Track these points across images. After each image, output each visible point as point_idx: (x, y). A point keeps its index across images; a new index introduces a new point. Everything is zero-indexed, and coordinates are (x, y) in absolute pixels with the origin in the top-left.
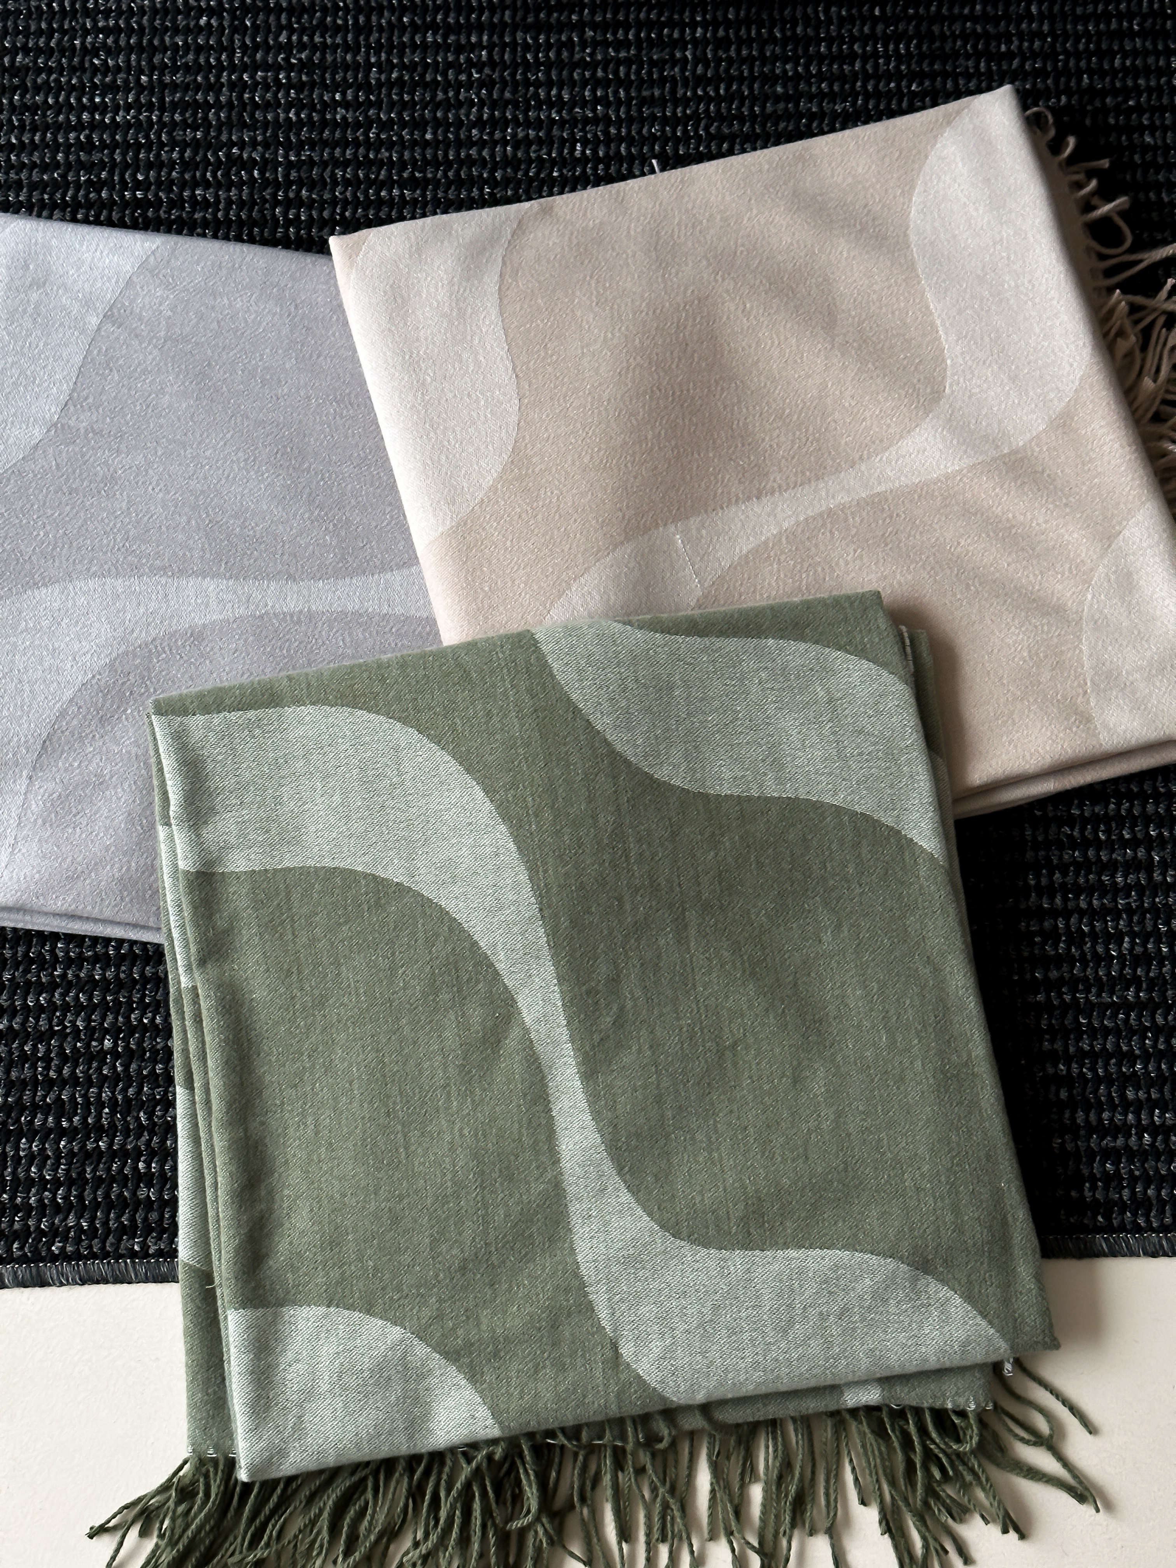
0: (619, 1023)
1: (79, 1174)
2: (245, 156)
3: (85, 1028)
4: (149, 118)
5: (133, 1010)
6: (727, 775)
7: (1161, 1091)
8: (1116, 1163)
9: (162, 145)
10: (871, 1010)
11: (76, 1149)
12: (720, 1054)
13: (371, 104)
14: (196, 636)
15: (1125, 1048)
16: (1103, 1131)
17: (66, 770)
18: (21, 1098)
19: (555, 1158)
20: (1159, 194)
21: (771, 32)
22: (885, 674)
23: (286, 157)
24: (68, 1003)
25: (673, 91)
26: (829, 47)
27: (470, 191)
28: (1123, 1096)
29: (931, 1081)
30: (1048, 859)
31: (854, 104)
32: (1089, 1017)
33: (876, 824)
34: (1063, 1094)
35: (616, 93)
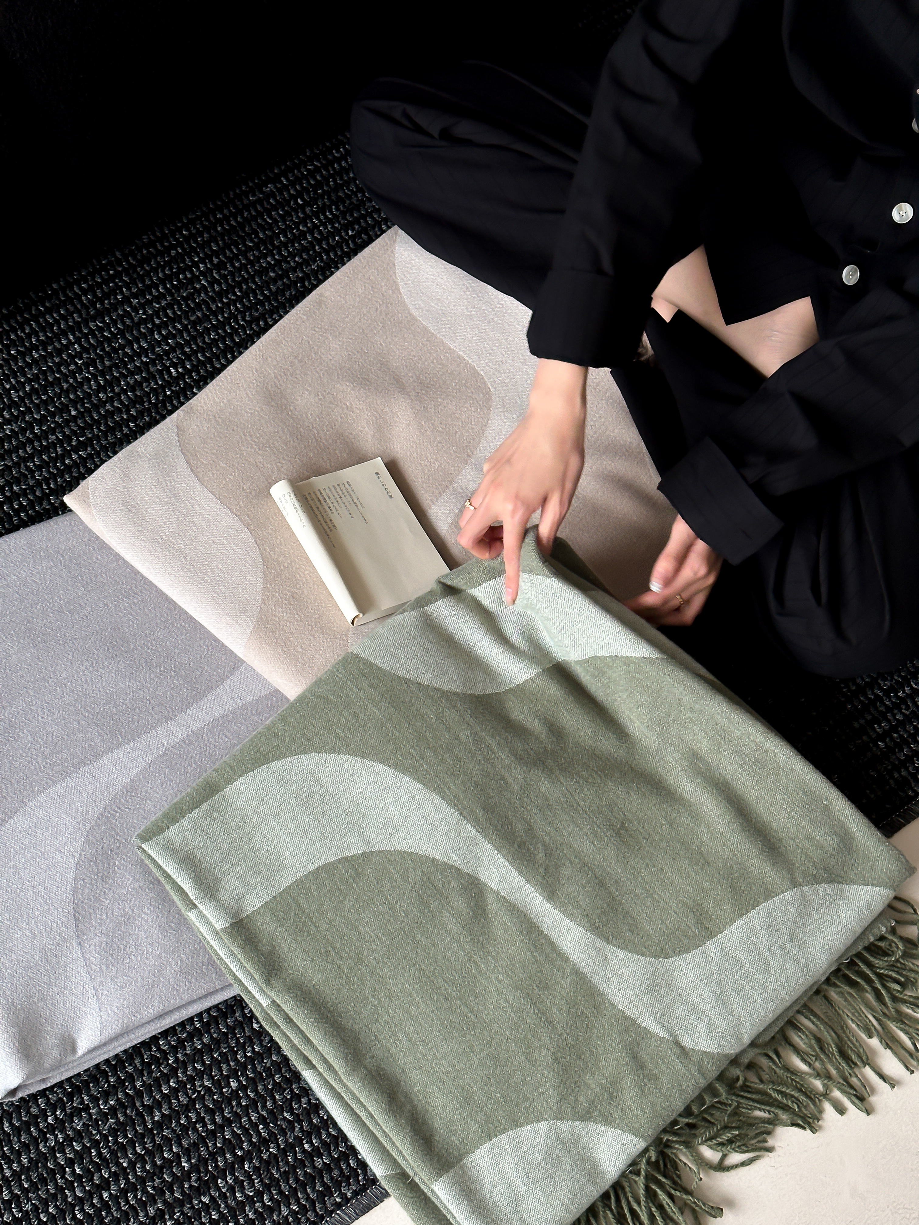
1: (270, 1178)
3: (213, 1084)
11: (257, 1164)
13: (24, 414)
17: (100, 924)
21: (245, 245)
25: (209, 309)
26: (285, 236)
31: (322, 260)
35: (174, 327)
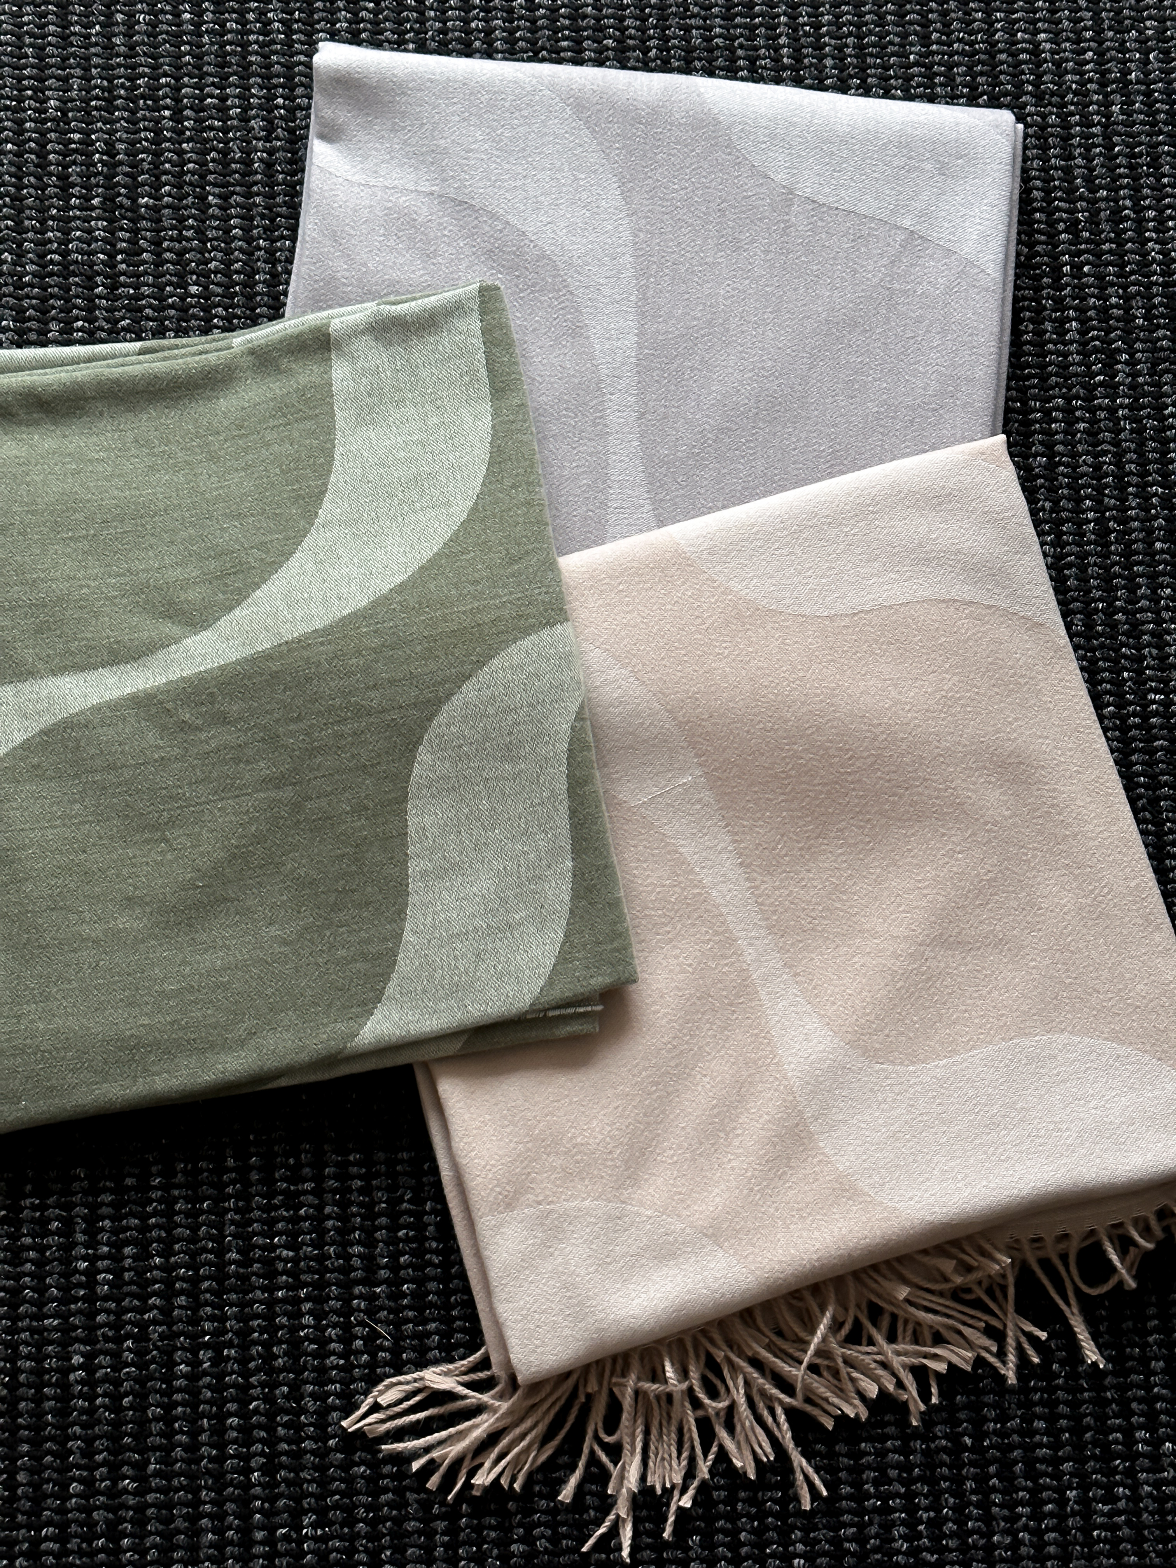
0: (184, 727)
2: (1119, 366)
4: (1155, 273)
5: (226, 309)
6: (428, 820)
7: (131, 1282)
8: (58, 1232)
9: (1125, 287)
10: (201, 975)
12: (156, 827)
14: (577, 331)
15: (177, 1247)
16: (92, 1220)
17: (440, 224)
18: (144, 218)
19: (58, 671)
20: (1156, 1330)
22: (541, 983)
23: (1121, 406)
24: (232, 253)
27: (1098, 588)
28: (127, 1243)
29: (128, 1033)
30: (377, 1175)
32: (209, 1212)
33: (386, 977)
34: (129, 1181)
